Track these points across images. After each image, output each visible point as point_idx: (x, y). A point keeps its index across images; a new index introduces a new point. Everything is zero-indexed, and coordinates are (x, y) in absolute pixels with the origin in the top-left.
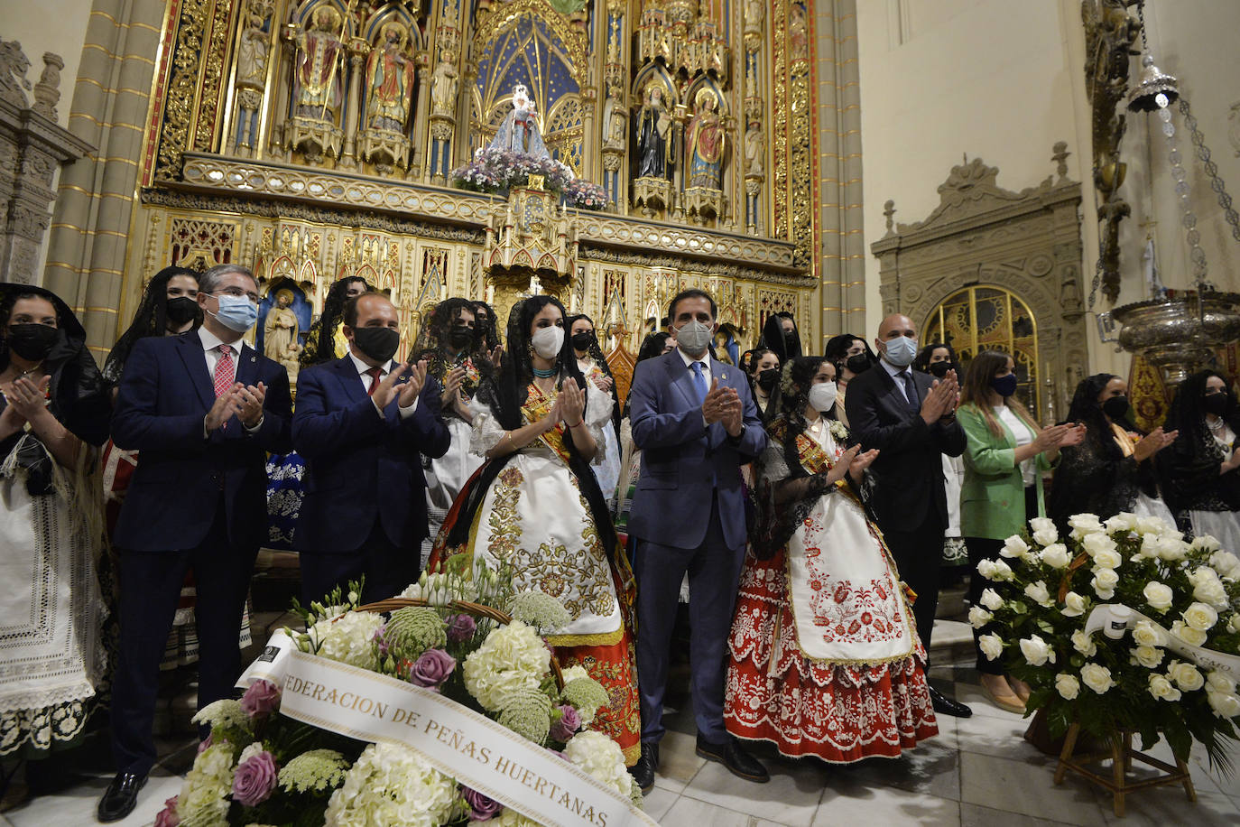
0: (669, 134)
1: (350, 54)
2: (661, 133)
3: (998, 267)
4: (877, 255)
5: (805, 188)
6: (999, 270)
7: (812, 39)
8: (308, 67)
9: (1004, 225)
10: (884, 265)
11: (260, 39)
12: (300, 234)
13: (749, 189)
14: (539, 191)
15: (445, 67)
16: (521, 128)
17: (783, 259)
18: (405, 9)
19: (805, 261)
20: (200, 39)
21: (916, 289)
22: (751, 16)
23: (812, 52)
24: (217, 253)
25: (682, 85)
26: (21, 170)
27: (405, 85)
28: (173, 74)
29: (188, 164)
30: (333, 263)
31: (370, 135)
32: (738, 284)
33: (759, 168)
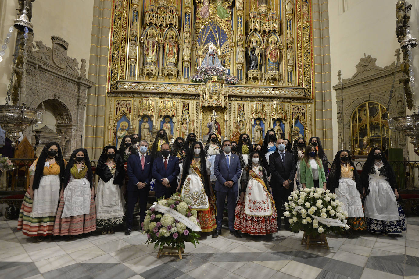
0: (259, 55)
1: (159, 44)
2: (257, 55)
3: (377, 95)
4: (336, 90)
5: (309, 68)
6: (377, 96)
7: (310, 13)
8: (148, 50)
9: (379, 79)
10: (338, 94)
11: (134, 44)
12: (149, 101)
13: (289, 70)
14: (216, 82)
15: (187, 45)
16: (211, 56)
17: (300, 94)
18: (174, 27)
19: (309, 94)
20: (119, 47)
21: (349, 102)
22: (288, 8)
23: (311, 18)
24: (128, 108)
25: (264, 36)
26: (79, 92)
27: (175, 52)
28: (113, 59)
29: (119, 84)
30: (158, 109)
31: (166, 68)
32: (284, 104)
33: (292, 62)
